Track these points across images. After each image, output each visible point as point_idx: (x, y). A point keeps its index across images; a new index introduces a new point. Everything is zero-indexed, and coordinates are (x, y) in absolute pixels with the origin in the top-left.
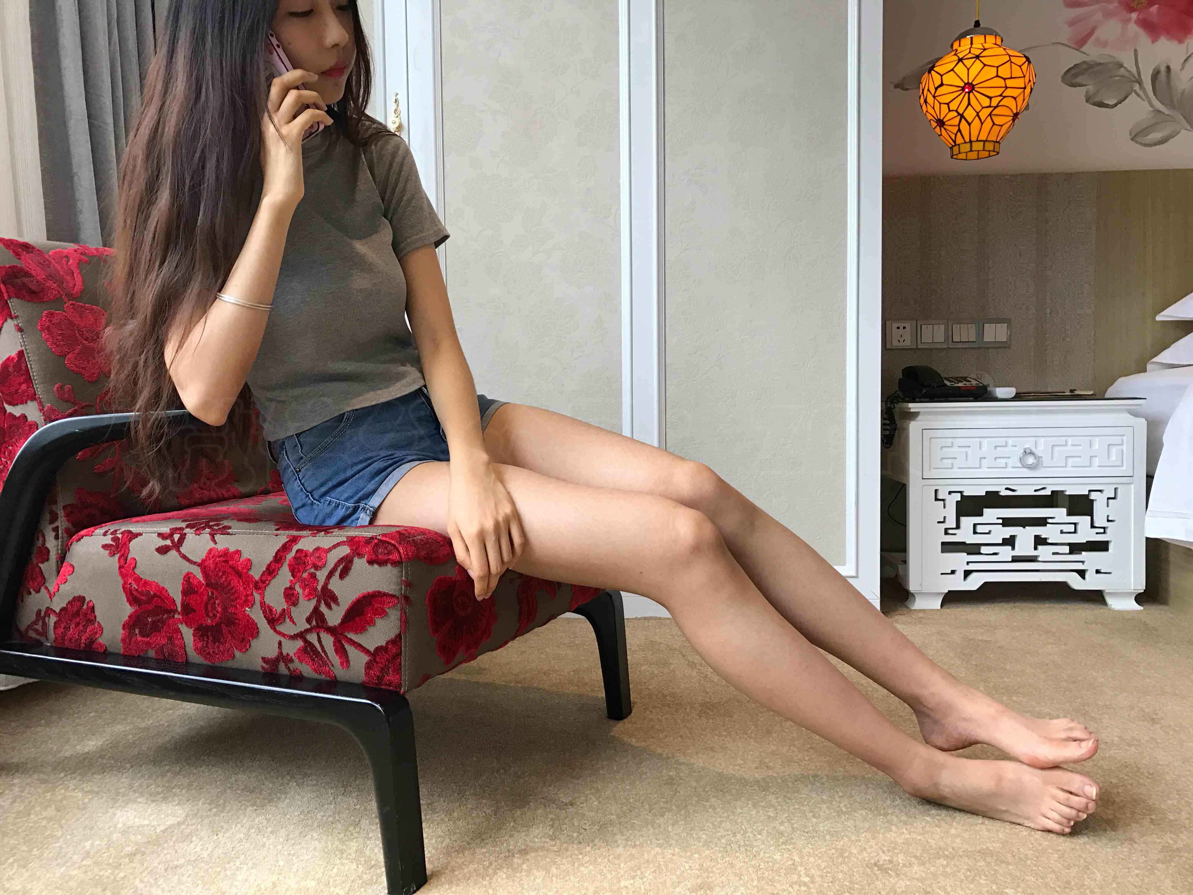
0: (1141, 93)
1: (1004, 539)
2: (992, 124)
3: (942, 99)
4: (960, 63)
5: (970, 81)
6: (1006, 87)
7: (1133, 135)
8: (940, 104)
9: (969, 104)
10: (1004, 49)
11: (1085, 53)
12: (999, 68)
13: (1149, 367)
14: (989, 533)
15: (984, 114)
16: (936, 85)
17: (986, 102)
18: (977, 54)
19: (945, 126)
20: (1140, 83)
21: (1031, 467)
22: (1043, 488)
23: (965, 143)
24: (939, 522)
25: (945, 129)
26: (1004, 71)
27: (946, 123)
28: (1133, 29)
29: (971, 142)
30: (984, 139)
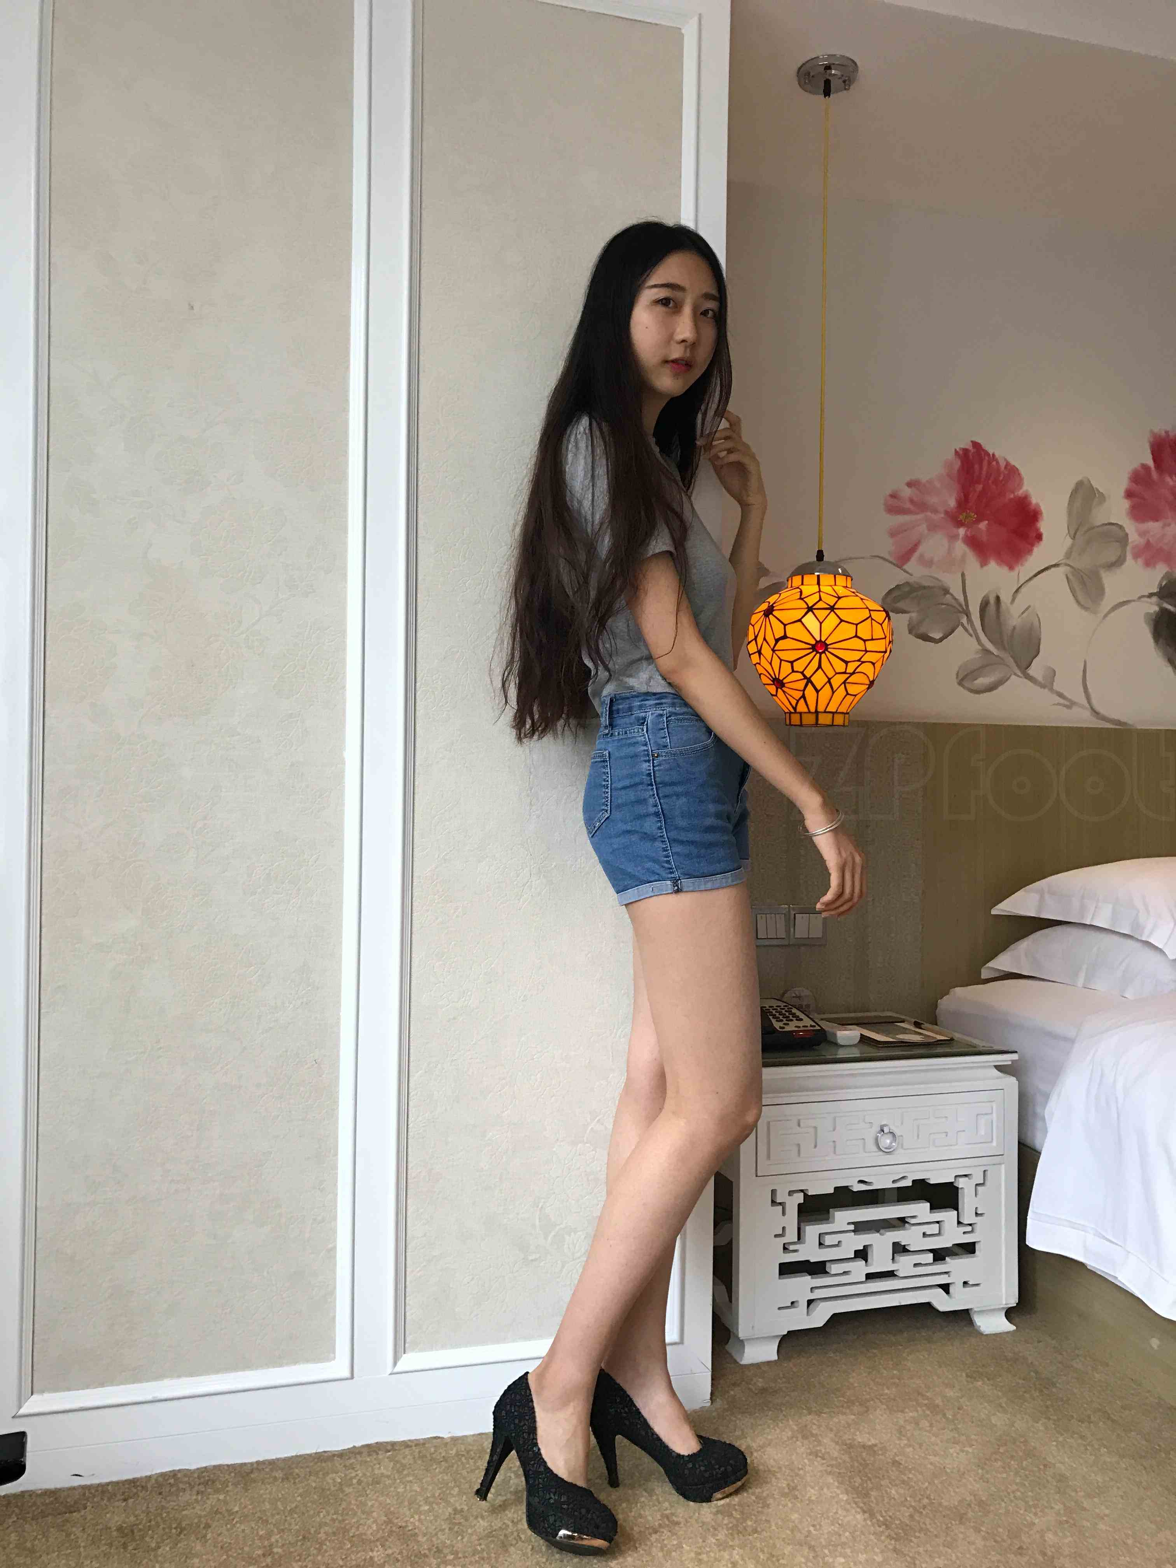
0: (969, 628)
1: (856, 1252)
2: (845, 693)
3: (784, 655)
4: (810, 613)
5: (823, 640)
6: (866, 651)
7: (960, 677)
8: (781, 660)
9: (820, 667)
10: (862, 599)
11: (907, 572)
12: (859, 626)
13: (985, 974)
14: (839, 1244)
15: (837, 681)
16: (777, 637)
17: (840, 666)
18: (832, 604)
19: (784, 689)
20: (968, 614)
21: (888, 1152)
22: (903, 1178)
23: (809, 712)
24: (776, 1236)
25: (784, 692)
26: (864, 631)
27: (786, 685)
28: (961, 548)
29: (817, 712)
30: (834, 710)
